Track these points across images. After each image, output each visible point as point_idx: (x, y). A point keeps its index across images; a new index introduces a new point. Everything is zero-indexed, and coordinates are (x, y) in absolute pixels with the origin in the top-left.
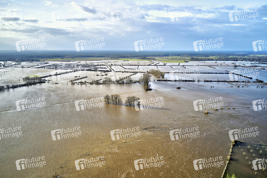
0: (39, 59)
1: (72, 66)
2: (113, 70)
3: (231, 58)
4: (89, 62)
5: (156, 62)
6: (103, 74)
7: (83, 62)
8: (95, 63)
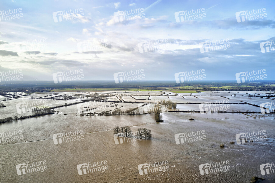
0: (49, 90)
1: (82, 97)
2: (123, 100)
3: (245, 88)
4: (98, 93)
5: (167, 93)
6: (113, 104)
7: (93, 93)
8: (105, 93)
